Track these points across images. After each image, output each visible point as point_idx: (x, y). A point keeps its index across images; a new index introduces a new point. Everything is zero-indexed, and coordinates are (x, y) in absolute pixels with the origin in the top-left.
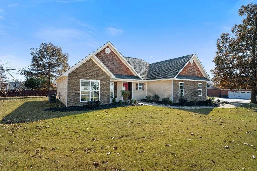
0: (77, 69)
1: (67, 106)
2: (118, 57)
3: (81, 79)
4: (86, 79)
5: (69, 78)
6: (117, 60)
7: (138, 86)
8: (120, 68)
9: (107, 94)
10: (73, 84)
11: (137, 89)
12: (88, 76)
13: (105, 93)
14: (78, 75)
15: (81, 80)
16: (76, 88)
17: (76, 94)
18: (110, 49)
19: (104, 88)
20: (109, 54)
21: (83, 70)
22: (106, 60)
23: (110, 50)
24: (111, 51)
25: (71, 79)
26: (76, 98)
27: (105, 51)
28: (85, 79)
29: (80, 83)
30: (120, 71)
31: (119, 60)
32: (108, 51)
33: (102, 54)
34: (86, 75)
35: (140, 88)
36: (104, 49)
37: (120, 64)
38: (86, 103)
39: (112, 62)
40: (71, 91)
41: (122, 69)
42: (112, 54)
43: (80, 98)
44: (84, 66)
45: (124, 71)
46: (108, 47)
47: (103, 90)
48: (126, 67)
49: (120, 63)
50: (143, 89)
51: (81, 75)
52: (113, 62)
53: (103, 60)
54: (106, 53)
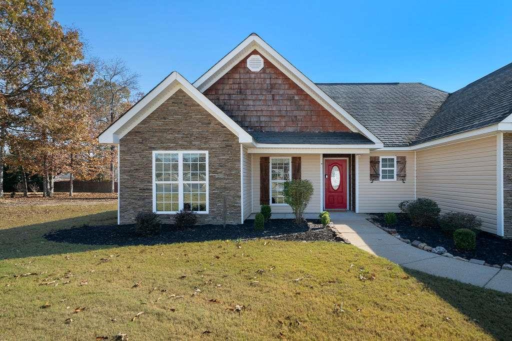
0: (144, 122)
1: (119, 224)
2: (287, 79)
3: (154, 149)
4: (169, 150)
5: (125, 149)
6: (287, 87)
7: (381, 169)
8: (296, 113)
9: (232, 193)
10: (132, 164)
11: (374, 176)
12: (175, 141)
13: (225, 188)
14: (146, 139)
15: (154, 153)
16: (141, 174)
17: (141, 192)
18: (263, 57)
19: (221, 176)
20: (260, 73)
21: (160, 123)
22: (249, 92)
23: (262, 60)
24: (266, 62)
25: (129, 150)
26: (140, 203)
27: (245, 68)
28: (166, 150)
29: (151, 161)
30: (295, 119)
31: (293, 86)
32: (255, 65)
33: (237, 76)
34: (169, 137)
35: (389, 175)
36: (244, 61)
37: (296, 98)
38: (168, 216)
39: (270, 97)
40: (129, 184)
41: (303, 113)
42: (268, 71)
43: (152, 202)
44: (162, 113)
45: (311, 120)
46: (255, 52)
47: (218, 179)
48: (319, 105)
49: (298, 94)
50: (402, 177)
51: (156, 139)
52: (273, 95)
53: (240, 92)
54: (249, 72)
